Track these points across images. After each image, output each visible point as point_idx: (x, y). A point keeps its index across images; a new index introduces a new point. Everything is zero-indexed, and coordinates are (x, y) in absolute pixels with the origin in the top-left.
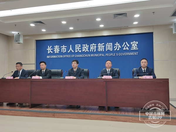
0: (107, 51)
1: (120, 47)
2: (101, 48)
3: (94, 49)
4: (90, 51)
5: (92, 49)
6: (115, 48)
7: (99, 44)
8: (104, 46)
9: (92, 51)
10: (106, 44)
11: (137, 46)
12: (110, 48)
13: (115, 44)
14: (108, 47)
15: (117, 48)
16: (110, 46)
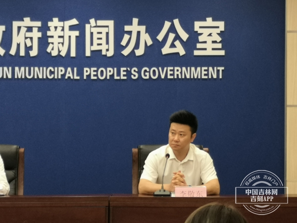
0: (88, 54)
1: (150, 43)
2: (61, 40)
3: (29, 44)
4: (13, 52)
5: (18, 45)
6: (124, 43)
7: (56, 20)
8: (77, 33)
9: (22, 53)
10: (87, 26)
11: (219, 39)
12: (104, 41)
13: (127, 28)
14: (95, 36)
15: (137, 46)
16: (104, 36)
